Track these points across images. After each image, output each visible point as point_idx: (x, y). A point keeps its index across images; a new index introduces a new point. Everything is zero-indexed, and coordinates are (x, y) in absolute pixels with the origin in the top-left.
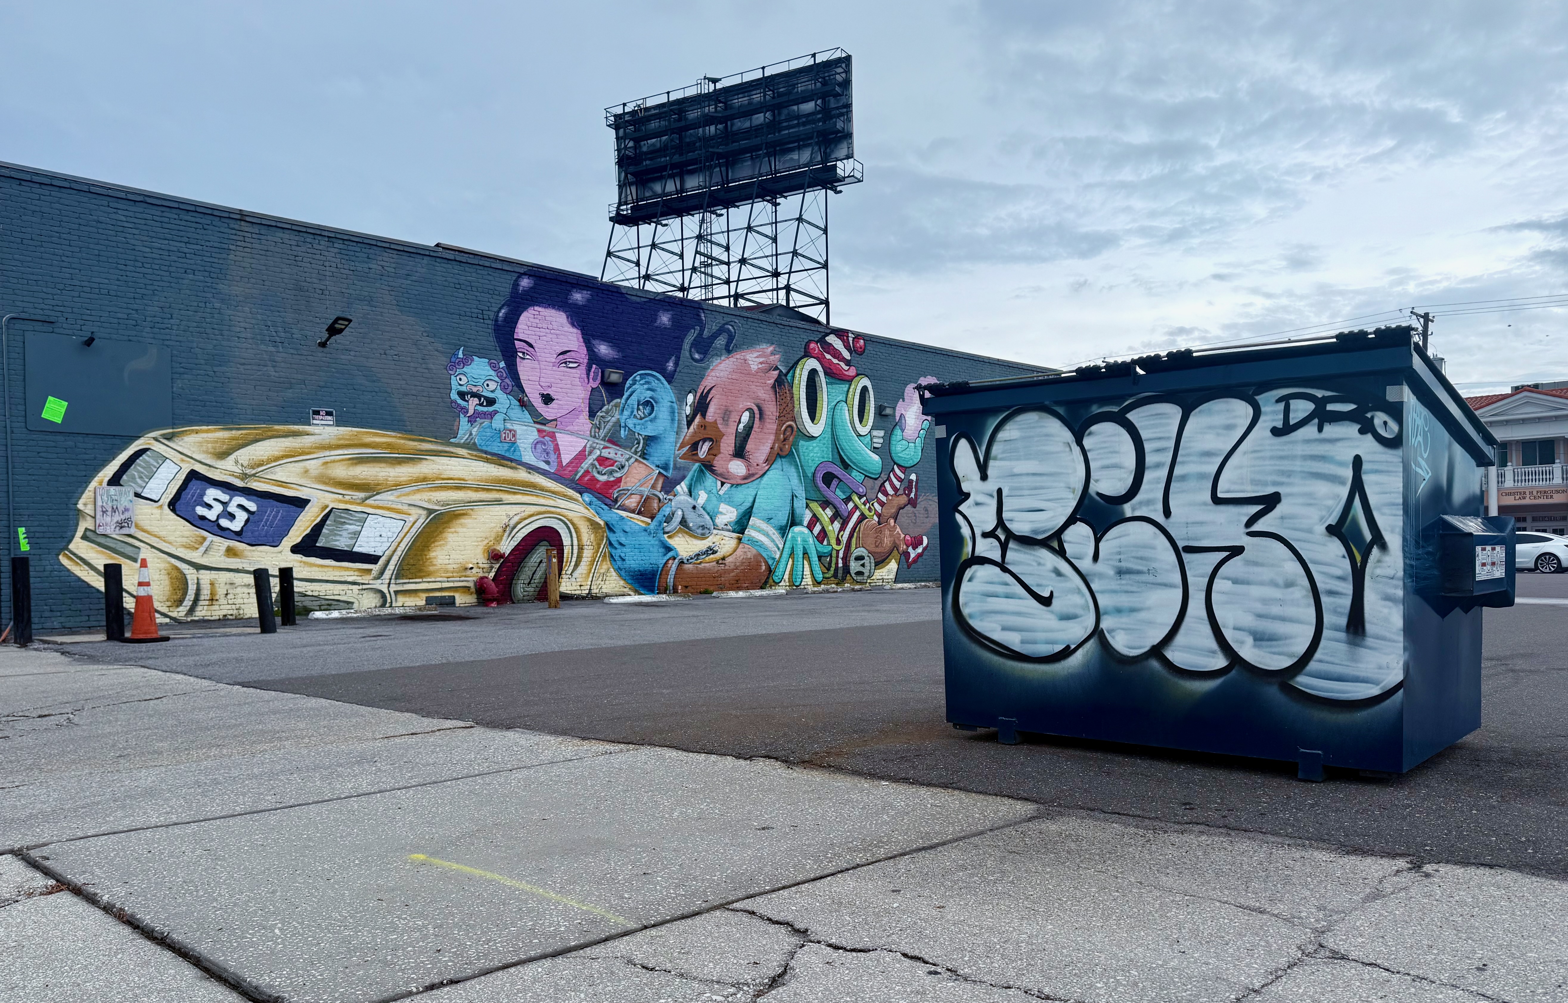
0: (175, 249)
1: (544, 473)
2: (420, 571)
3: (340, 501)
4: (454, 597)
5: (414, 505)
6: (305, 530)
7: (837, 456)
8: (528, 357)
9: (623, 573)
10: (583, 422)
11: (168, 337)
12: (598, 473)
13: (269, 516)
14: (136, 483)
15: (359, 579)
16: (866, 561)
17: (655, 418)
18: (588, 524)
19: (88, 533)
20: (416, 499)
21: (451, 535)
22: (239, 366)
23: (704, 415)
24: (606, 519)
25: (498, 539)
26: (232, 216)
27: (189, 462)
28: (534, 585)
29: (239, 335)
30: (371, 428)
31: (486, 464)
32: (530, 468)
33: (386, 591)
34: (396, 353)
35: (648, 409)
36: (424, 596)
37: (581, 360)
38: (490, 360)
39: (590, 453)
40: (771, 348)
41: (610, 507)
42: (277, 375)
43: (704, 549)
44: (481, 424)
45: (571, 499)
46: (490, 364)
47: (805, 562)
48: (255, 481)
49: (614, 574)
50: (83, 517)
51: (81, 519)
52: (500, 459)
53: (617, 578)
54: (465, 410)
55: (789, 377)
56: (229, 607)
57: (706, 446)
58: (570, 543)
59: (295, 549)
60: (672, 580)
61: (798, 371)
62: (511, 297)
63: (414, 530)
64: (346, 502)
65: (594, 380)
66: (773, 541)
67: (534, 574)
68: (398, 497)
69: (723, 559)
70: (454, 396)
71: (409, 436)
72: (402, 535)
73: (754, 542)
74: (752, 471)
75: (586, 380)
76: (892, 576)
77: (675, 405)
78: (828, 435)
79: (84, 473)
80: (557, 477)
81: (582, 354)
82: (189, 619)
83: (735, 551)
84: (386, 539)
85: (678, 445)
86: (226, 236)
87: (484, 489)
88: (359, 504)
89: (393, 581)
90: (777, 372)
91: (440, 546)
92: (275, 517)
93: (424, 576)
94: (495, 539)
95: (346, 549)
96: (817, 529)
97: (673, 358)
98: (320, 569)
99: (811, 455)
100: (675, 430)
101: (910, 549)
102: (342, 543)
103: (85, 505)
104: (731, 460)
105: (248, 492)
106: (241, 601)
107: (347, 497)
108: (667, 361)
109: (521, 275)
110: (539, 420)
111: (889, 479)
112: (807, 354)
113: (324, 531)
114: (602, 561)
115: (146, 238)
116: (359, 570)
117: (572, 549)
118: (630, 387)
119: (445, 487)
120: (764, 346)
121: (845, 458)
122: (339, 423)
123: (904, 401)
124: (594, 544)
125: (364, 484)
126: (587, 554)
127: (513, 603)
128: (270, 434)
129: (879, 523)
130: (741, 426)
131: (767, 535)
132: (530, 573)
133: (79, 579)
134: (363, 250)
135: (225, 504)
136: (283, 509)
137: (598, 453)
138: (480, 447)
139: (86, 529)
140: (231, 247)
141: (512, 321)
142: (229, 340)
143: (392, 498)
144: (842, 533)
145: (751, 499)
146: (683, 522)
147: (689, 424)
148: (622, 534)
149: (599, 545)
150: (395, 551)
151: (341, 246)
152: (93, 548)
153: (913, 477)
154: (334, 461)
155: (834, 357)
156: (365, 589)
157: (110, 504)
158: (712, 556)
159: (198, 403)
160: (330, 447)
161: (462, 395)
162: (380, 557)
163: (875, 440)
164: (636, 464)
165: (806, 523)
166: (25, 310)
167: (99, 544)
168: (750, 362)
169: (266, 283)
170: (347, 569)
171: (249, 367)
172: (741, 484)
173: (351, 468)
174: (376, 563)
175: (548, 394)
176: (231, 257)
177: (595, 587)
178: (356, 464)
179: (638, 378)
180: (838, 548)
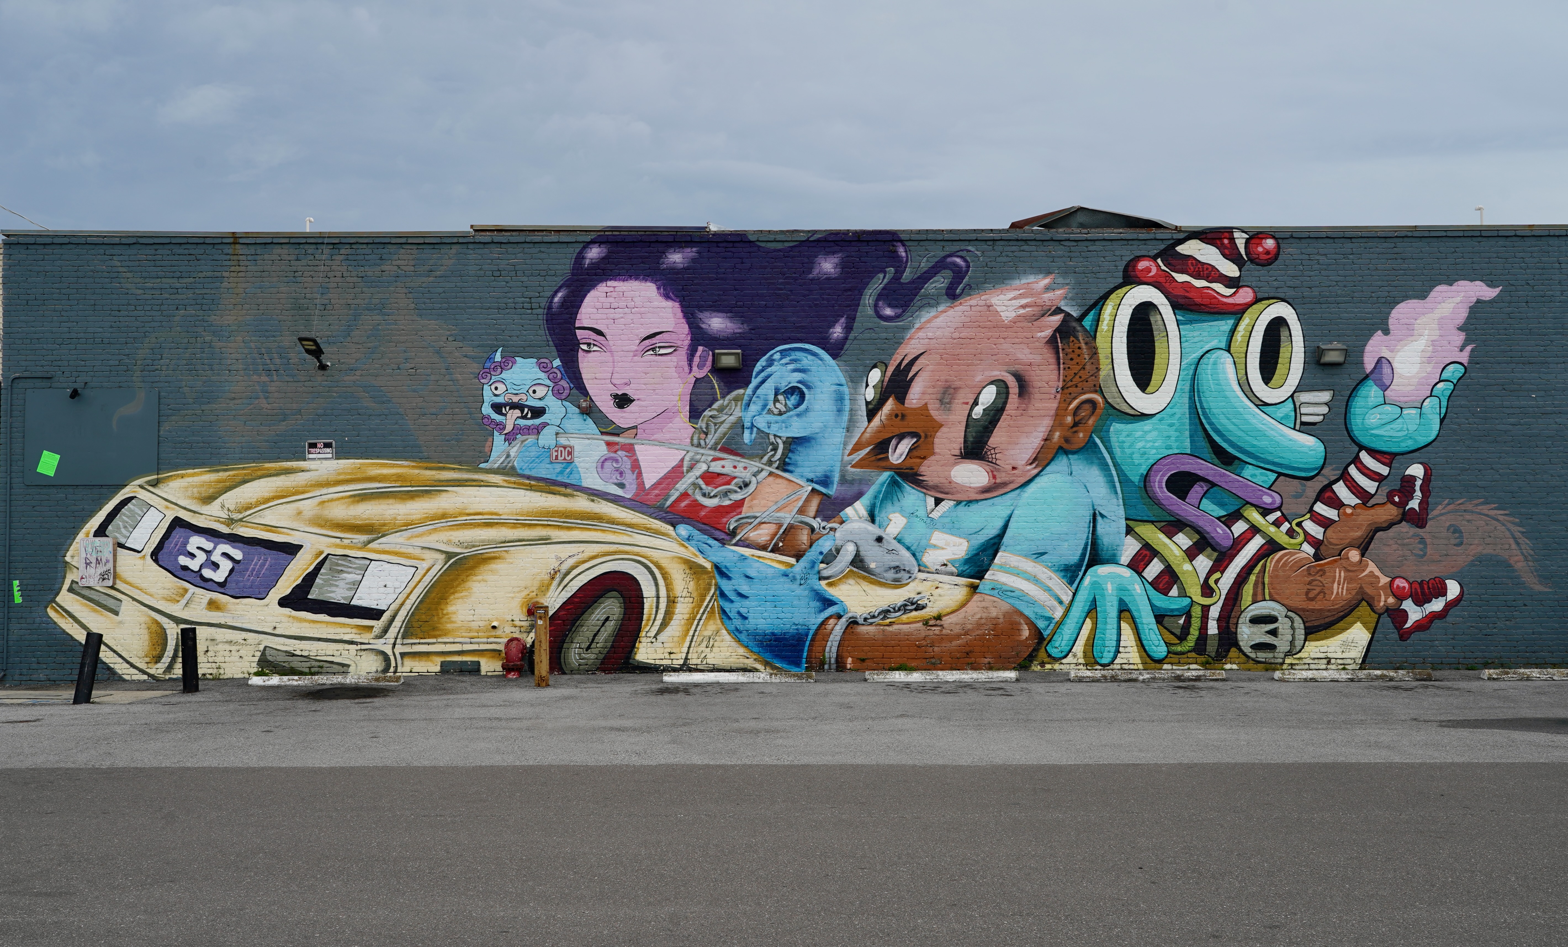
0: (167, 286)
1: (615, 500)
2: (434, 629)
3: (337, 546)
4: (479, 663)
5: (429, 548)
6: (294, 581)
7: (1203, 443)
8: (595, 348)
9: (743, 637)
10: (682, 426)
11: (157, 379)
12: (704, 495)
13: (256, 565)
14: (121, 533)
15: (357, 638)
16: (1283, 625)
17: (807, 410)
18: (683, 566)
19: (74, 585)
20: (432, 540)
21: (476, 584)
22: (228, 401)
23: (901, 398)
24: (715, 559)
25: (544, 588)
26: (225, 241)
27: (173, 509)
28: (596, 651)
29: (230, 367)
30: (378, 458)
31: (528, 493)
32: (594, 494)
33: (389, 652)
34: (413, 365)
35: (794, 399)
36: (439, 660)
37: (679, 343)
38: (539, 359)
39: (691, 468)
40: (1047, 281)
41: (723, 543)
42: (269, 407)
43: (900, 602)
44: (523, 441)
45: (657, 533)
46: (539, 365)
47: (1124, 626)
48: (242, 526)
49: (728, 638)
50: (70, 569)
51: (68, 572)
52: (549, 485)
53: (734, 644)
54: (501, 427)
55: (1087, 322)
56: (209, 665)
57: (905, 445)
58: (654, 593)
59: (284, 602)
60: (834, 649)
61: (1108, 310)
62: (573, 274)
63: (427, 579)
64: (345, 547)
65: (700, 367)
66: (1048, 590)
67: (595, 635)
68: (409, 539)
69: (939, 617)
70: (487, 410)
71: (425, 465)
72: (412, 584)
73: (1005, 592)
74: (1001, 478)
75: (687, 369)
76: (1357, 653)
77: (846, 390)
78: (1183, 409)
79: (72, 525)
80: (638, 504)
81: (682, 333)
82: (167, 677)
83: (963, 605)
84: (392, 590)
85: (850, 447)
86: (219, 263)
87: (524, 525)
88: (360, 549)
89: (399, 641)
90: (1059, 318)
91: (462, 598)
92: (263, 565)
93: (440, 636)
94: (539, 589)
95: (342, 601)
96: (1154, 569)
97: (843, 320)
98: (312, 625)
99: (1140, 445)
100: (845, 425)
101: (1408, 605)
102: (338, 595)
103: (72, 557)
104: (956, 464)
105: (234, 539)
106: (222, 660)
107: (346, 542)
108: (832, 325)
109: (588, 245)
110: (608, 428)
111: (1345, 476)
112: (1130, 278)
113: (317, 580)
114: (708, 619)
115: (139, 280)
116: (358, 626)
117: (658, 602)
118: (762, 371)
119: (471, 524)
120: (1031, 279)
121: (1224, 445)
122: (338, 456)
123: (1386, 332)
124: (694, 595)
125: (367, 525)
126: (682, 609)
127: (564, 673)
128: (259, 473)
129: (1317, 557)
130: (978, 411)
131: (1035, 580)
132: (590, 635)
133: (64, 632)
134: (375, 251)
135: (208, 553)
136: (271, 557)
137: (704, 467)
138: (520, 472)
139: (73, 582)
140: (225, 274)
141: (573, 304)
142: (219, 375)
143: (401, 540)
144: (1217, 575)
145: (999, 524)
146: (858, 562)
147: (871, 415)
148: (743, 581)
149: (702, 597)
150: (402, 604)
151: (349, 251)
152: (78, 601)
153: (1417, 470)
154: (332, 500)
155: (1197, 277)
156: (364, 648)
157: (94, 556)
158: (914, 613)
159: (184, 445)
160: (328, 484)
161: (497, 408)
162: (383, 612)
163: (1304, 410)
164: (771, 479)
165: (1125, 558)
166: (28, 368)
167: (83, 597)
168: (999, 309)
169: (261, 307)
170: (344, 625)
171: (239, 401)
172: (977, 501)
173: (352, 507)
174: (378, 619)
175: (625, 395)
176: (225, 284)
177: (695, 656)
178: (358, 502)
179: (777, 356)
180: (1206, 601)
